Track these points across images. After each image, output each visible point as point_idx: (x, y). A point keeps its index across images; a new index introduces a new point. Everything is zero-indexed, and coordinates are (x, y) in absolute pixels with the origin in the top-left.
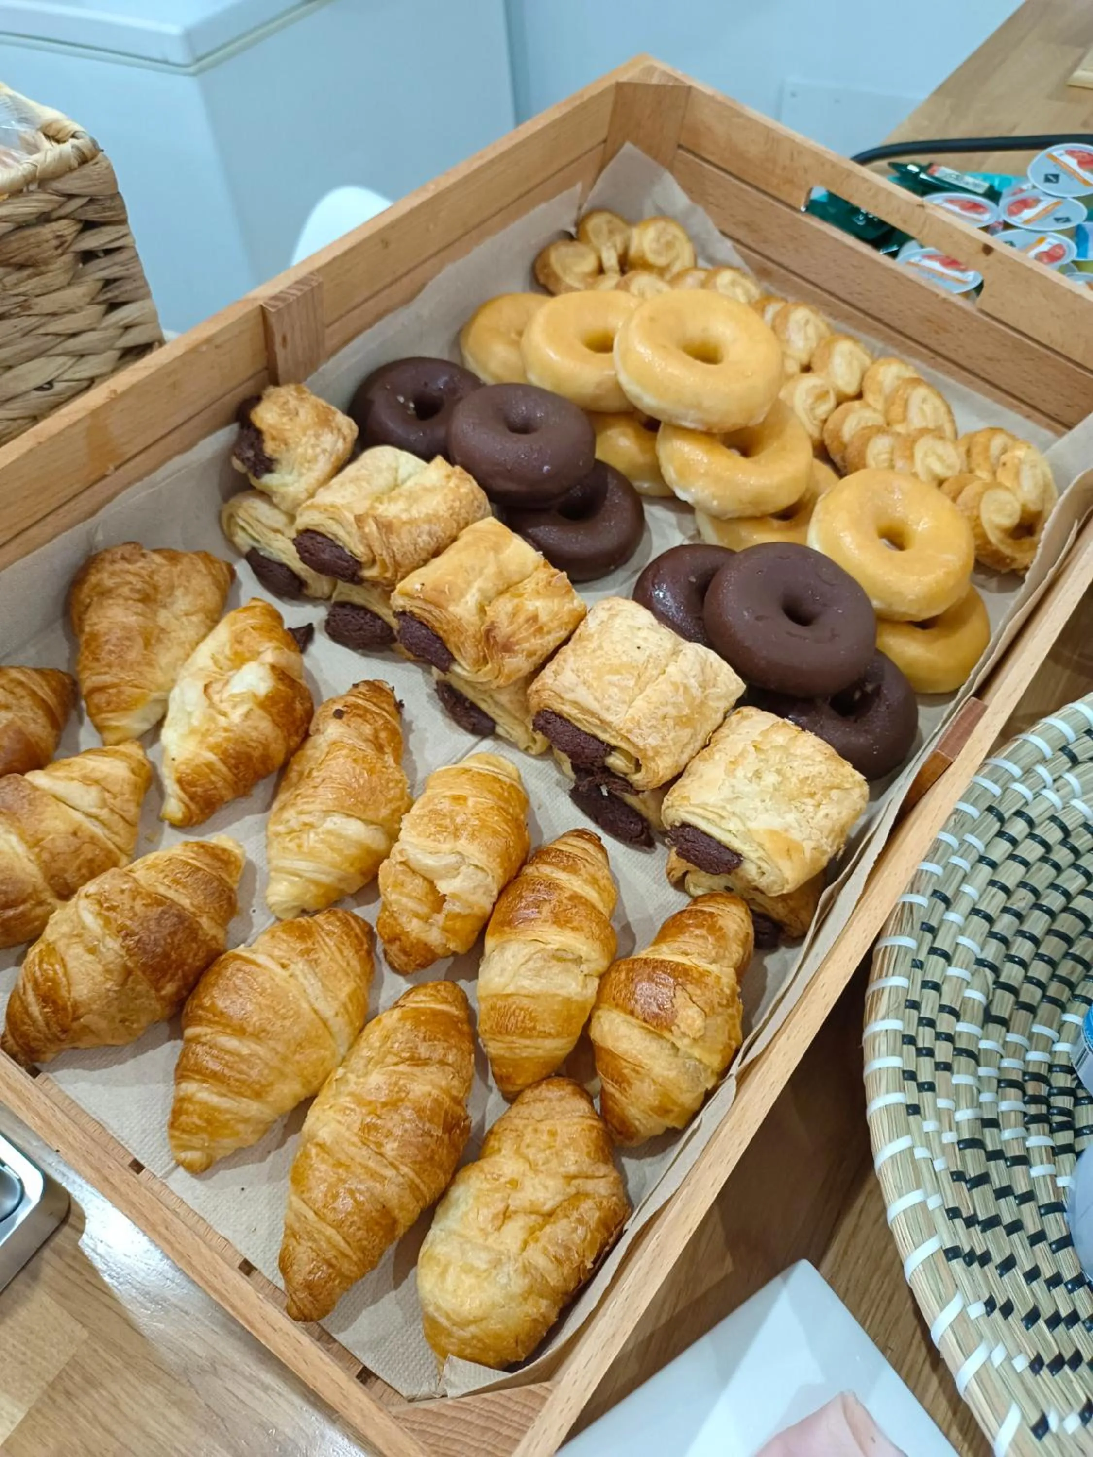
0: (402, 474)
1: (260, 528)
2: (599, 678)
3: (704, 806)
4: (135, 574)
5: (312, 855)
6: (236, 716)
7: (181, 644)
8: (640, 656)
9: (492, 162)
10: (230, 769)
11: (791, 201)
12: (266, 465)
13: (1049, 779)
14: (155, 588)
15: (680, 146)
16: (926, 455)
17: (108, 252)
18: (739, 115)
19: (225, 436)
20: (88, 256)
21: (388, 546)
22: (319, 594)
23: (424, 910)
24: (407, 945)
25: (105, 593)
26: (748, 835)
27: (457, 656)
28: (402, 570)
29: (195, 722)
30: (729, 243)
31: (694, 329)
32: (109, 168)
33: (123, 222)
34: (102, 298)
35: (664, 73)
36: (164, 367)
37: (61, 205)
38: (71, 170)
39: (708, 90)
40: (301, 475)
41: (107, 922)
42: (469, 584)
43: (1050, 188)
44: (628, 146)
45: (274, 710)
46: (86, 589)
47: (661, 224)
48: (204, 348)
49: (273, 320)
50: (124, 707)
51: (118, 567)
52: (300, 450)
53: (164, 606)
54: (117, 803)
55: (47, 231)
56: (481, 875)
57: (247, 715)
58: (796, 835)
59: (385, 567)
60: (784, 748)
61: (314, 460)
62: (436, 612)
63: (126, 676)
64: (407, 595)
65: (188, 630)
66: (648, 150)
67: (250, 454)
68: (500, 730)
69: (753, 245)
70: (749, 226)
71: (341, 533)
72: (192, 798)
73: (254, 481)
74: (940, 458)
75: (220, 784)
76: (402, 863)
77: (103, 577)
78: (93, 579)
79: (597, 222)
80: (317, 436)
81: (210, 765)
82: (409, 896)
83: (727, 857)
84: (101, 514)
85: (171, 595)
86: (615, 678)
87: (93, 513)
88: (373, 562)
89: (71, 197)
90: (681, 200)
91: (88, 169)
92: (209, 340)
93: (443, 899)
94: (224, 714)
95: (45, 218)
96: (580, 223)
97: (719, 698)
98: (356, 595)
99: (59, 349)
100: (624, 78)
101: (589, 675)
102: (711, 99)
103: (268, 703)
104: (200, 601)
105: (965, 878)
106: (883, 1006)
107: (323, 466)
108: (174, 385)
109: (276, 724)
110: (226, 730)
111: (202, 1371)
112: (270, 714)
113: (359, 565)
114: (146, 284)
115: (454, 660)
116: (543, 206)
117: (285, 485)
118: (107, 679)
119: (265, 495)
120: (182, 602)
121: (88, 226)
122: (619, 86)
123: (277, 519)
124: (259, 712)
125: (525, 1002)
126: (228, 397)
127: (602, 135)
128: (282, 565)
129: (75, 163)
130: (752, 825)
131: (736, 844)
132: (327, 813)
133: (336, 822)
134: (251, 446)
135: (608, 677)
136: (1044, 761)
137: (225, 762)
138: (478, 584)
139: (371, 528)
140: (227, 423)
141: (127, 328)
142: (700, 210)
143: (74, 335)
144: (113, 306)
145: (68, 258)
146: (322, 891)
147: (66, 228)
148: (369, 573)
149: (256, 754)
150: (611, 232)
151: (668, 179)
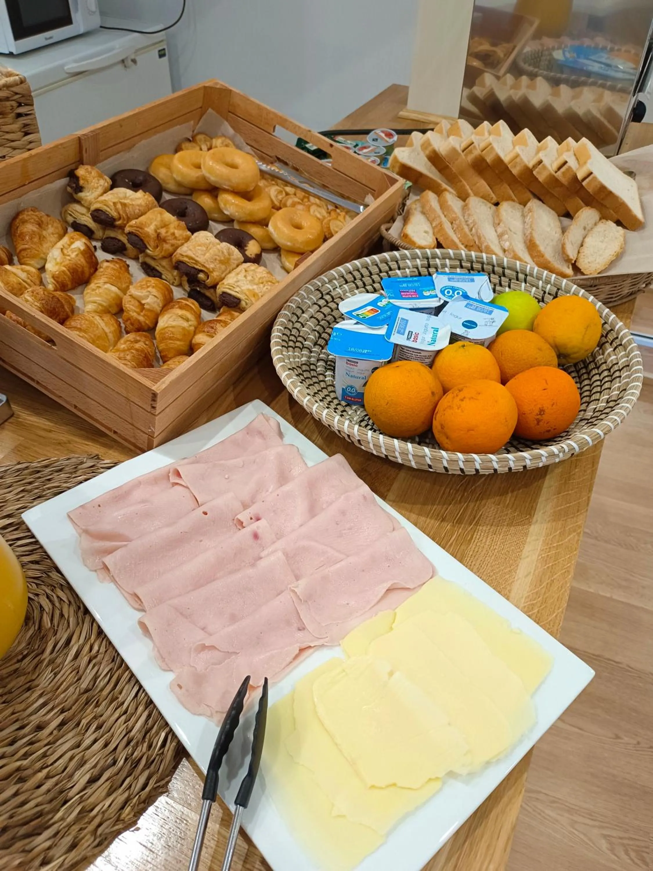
0: (128, 195)
1: (77, 214)
2: (195, 248)
3: (228, 284)
4: (36, 216)
5: (100, 295)
6: (73, 255)
7: (51, 242)
8: (208, 242)
9: (159, 105)
10: (71, 273)
11: (269, 131)
12: (80, 189)
13: (338, 286)
14: (42, 221)
15: (229, 112)
16: (314, 211)
17: (27, 115)
18: (248, 100)
19: (64, 181)
20: (19, 115)
21: (125, 211)
22: (98, 237)
23: (138, 310)
24: (132, 321)
25: (24, 222)
26: (242, 292)
27: (148, 246)
28: (129, 219)
29: (58, 260)
30: (249, 147)
31: (229, 160)
32: (29, 86)
33: (32, 105)
34: (23, 130)
35: (222, 85)
36: (46, 150)
37: (13, 96)
38: (17, 85)
39: (238, 91)
40: (92, 193)
41: (35, 297)
42: (151, 223)
43: (374, 143)
44: (210, 110)
45: (86, 256)
46: (18, 221)
47: (224, 138)
48: (60, 147)
49: (83, 142)
50: (33, 257)
51: (30, 213)
52: (92, 184)
53: (45, 230)
54: (33, 279)
55: (8, 104)
56: (156, 299)
57: (77, 255)
58: (257, 291)
59: (124, 219)
60: (254, 270)
61: (97, 188)
62: (140, 230)
63: (34, 246)
64: (131, 226)
65: (53, 239)
66: (218, 112)
67: (74, 185)
68: (163, 277)
69: (257, 147)
70: (255, 141)
71: (108, 209)
72: (57, 282)
73: (75, 196)
74: (320, 213)
75: (67, 279)
76: (130, 295)
77: (24, 216)
78: (20, 217)
79: (200, 137)
80: (98, 180)
81: (63, 272)
82: (133, 305)
83: (236, 300)
84: (23, 197)
85: (47, 226)
86: (200, 248)
87: (20, 197)
88: (120, 219)
89: (16, 94)
90: (231, 131)
91: (22, 85)
92: (61, 144)
93: (144, 305)
94: (69, 256)
95: (7, 99)
96: (194, 137)
97: (234, 260)
98: (111, 234)
99: (8, 145)
100: (207, 85)
101: (191, 247)
102: (238, 94)
103: (83, 253)
104: (57, 231)
105: (309, 307)
106: (278, 324)
107: (100, 190)
108: (49, 158)
109: (86, 261)
110: (70, 260)
111: (65, 443)
112: (84, 257)
113: (114, 220)
114: (38, 128)
115: (147, 248)
116: (178, 127)
117: (86, 196)
118: (27, 246)
119: (78, 202)
120: (51, 230)
121: (20, 105)
122: (205, 87)
123: (83, 210)
124: (80, 255)
125: (171, 329)
126: (66, 168)
127: (200, 105)
128: (86, 226)
129: (19, 83)
130: (243, 288)
131: (238, 295)
132: (105, 283)
133: (108, 286)
134: (75, 183)
135: (198, 248)
136: (335, 279)
137: (69, 270)
138: (154, 223)
139: (119, 206)
140: (65, 177)
141: (31, 142)
142: (238, 135)
143: (13, 141)
144: (26, 134)
145: (13, 115)
146: (103, 309)
147: (14, 104)
148: (118, 223)
149: (80, 270)
150: (205, 141)
151: (226, 123)
